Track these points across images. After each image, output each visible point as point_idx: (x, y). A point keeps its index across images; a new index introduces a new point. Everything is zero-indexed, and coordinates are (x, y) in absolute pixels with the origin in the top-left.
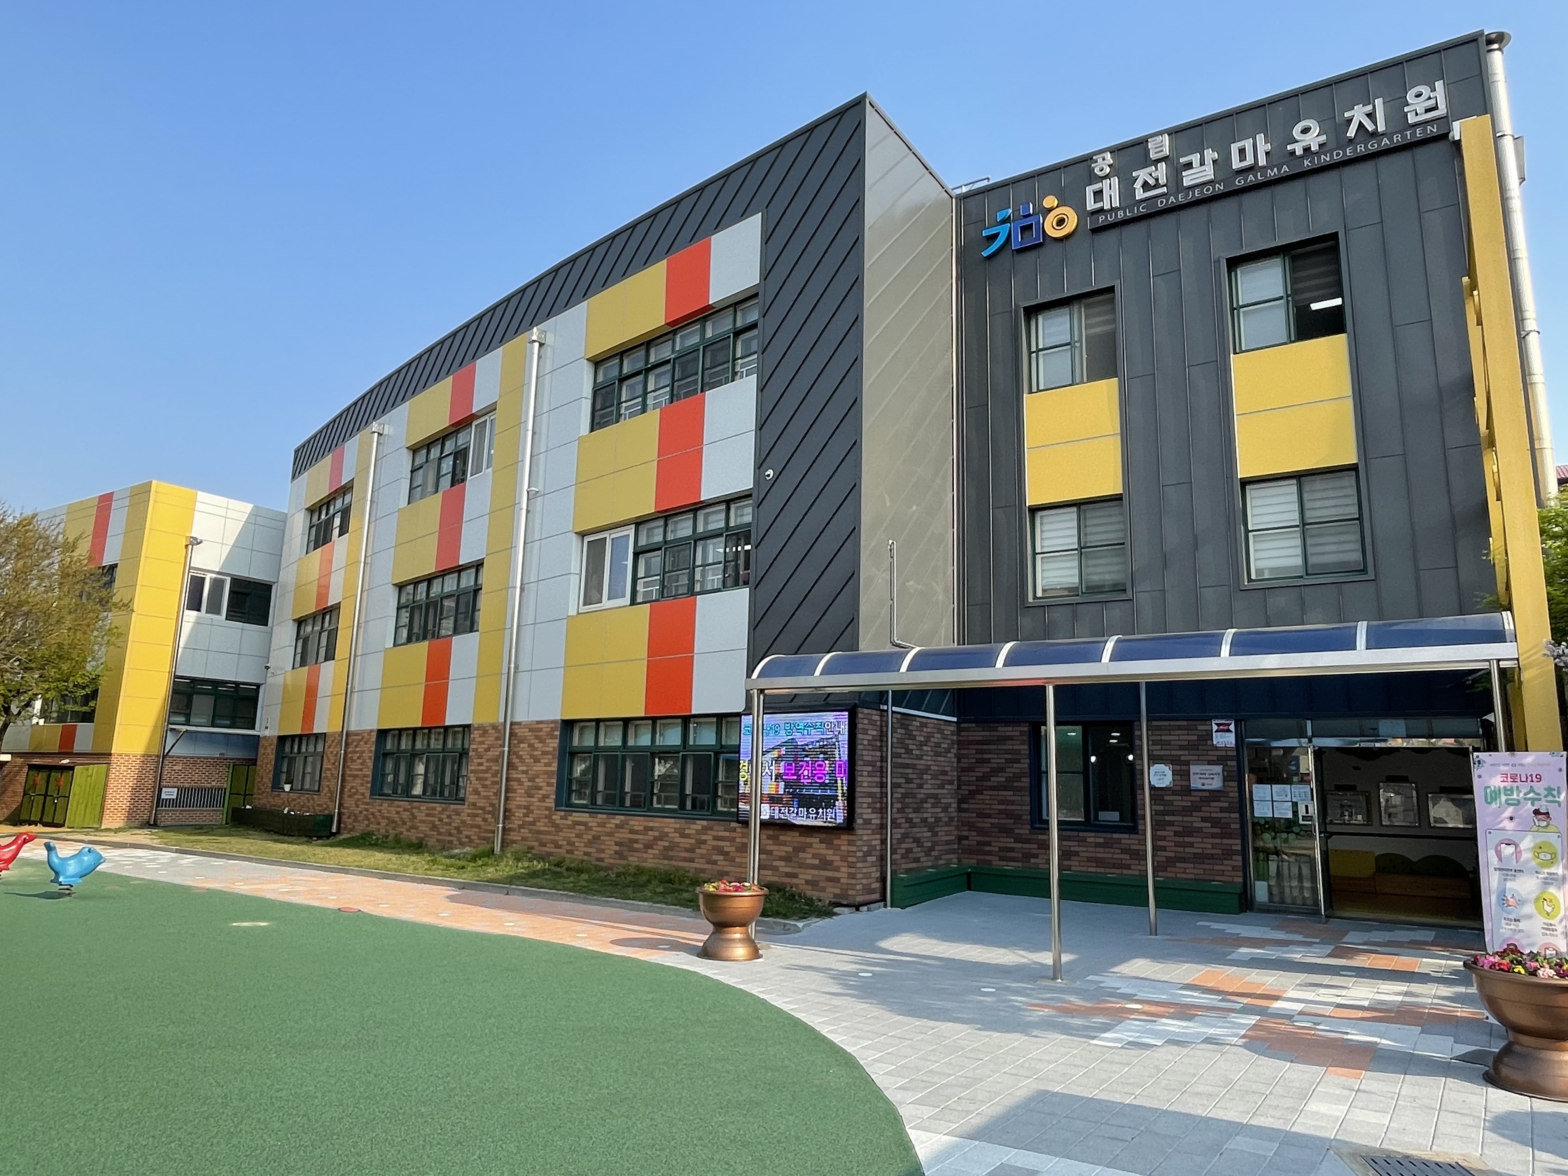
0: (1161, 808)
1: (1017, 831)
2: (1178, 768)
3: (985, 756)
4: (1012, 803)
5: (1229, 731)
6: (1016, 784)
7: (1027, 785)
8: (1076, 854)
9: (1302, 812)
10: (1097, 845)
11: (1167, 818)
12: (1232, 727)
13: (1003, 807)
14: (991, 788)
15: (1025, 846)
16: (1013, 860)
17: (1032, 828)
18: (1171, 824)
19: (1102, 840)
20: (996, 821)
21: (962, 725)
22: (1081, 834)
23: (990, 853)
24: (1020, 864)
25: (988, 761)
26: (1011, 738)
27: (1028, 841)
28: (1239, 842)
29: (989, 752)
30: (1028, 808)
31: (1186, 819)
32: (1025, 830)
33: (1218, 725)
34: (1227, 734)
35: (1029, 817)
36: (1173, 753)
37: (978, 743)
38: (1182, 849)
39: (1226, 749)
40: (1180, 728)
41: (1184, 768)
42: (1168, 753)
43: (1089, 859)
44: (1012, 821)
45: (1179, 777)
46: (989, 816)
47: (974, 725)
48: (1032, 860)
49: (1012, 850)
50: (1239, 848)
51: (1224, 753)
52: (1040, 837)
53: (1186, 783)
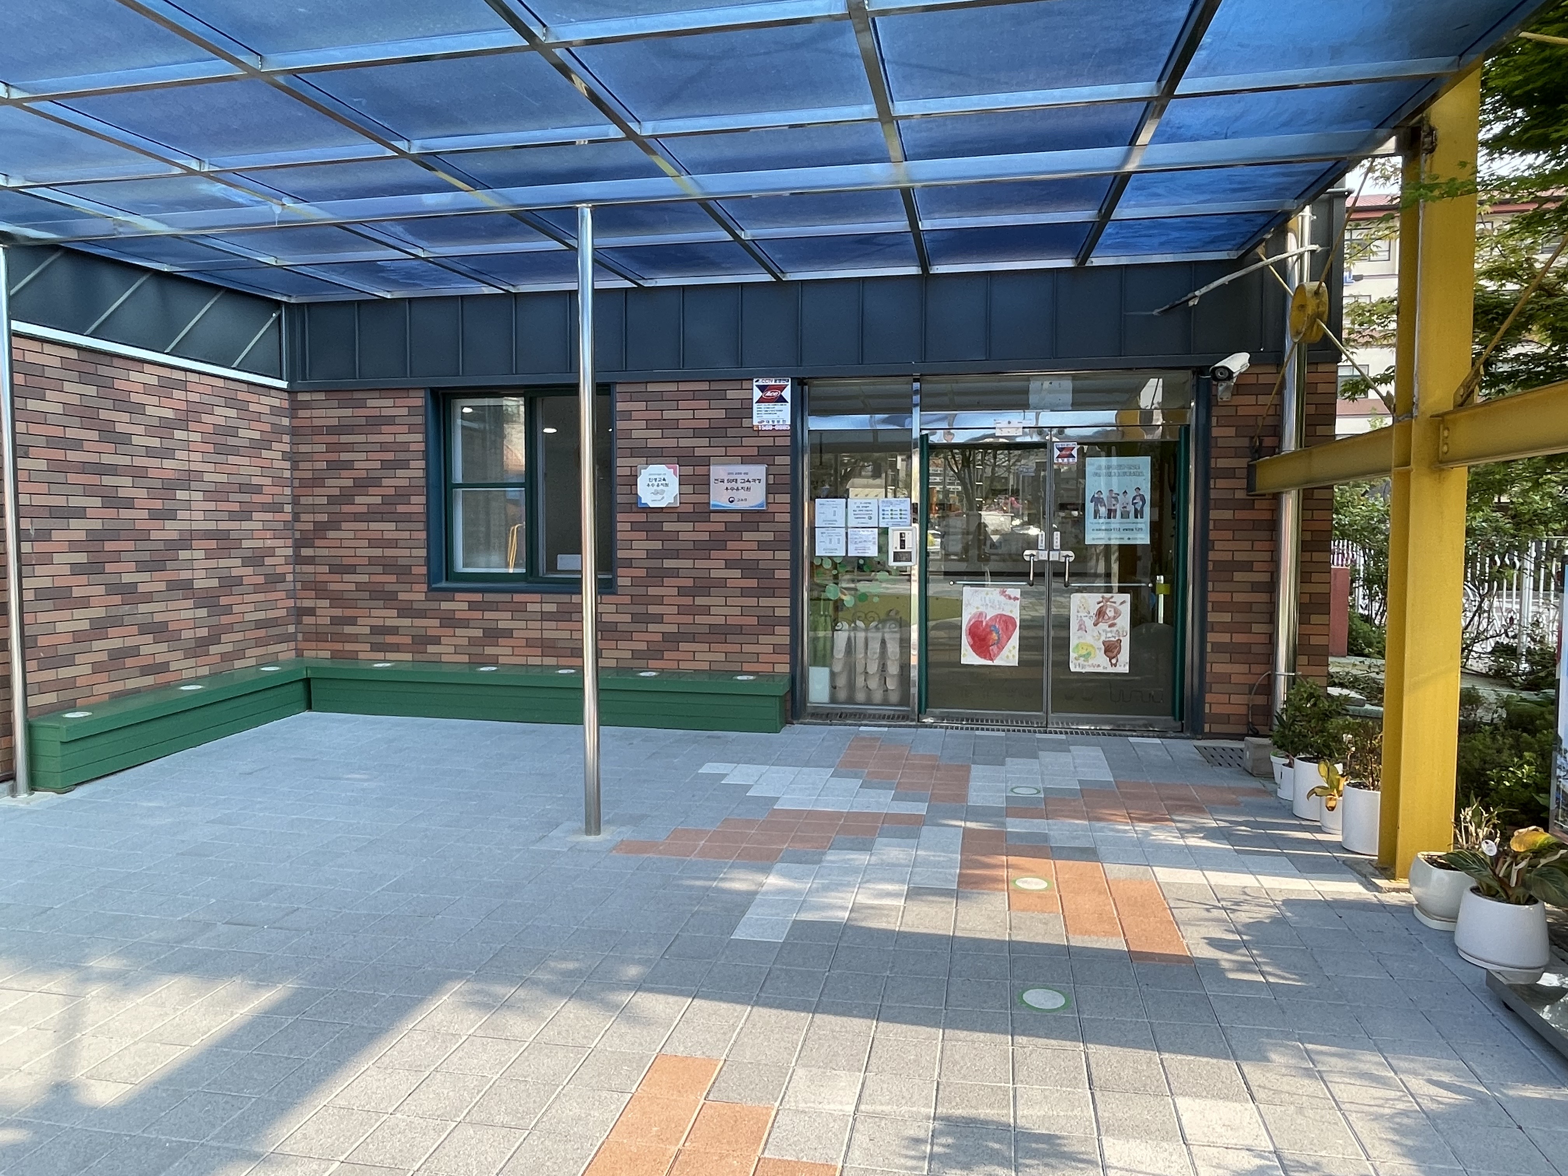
0: (658, 545)
1: (402, 596)
2: (689, 470)
3: (344, 456)
4: (394, 544)
5: (782, 400)
6: (401, 509)
7: (421, 509)
8: (508, 633)
9: (894, 545)
10: (545, 617)
11: (668, 563)
12: (787, 394)
13: (378, 552)
14: (357, 517)
15: (418, 622)
16: (396, 648)
17: (431, 589)
18: (675, 573)
19: (553, 608)
20: (365, 578)
21: (301, 397)
22: (518, 597)
23: (354, 638)
24: (408, 657)
25: (348, 465)
26: (390, 421)
27: (422, 614)
28: (787, 602)
29: (350, 447)
30: (423, 553)
31: (699, 564)
32: (417, 594)
33: (762, 388)
34: (778, 406)
35: (424, 570)
36: (683, 443)
37: (332, 430)
38: (689, 619)
39: (774, 434)
40: (695, 396)
41: (700, 470)
42: (672, 443)
43: (530, 643)
44: (393, 578)
45: (689, 489)
46: (351, 569)
47: (322, 396)
48: (431, 649)
49: (394, 631)
50: (787, 613)
51: (769, 442)
52: (445, 605)
53: (701, 498)
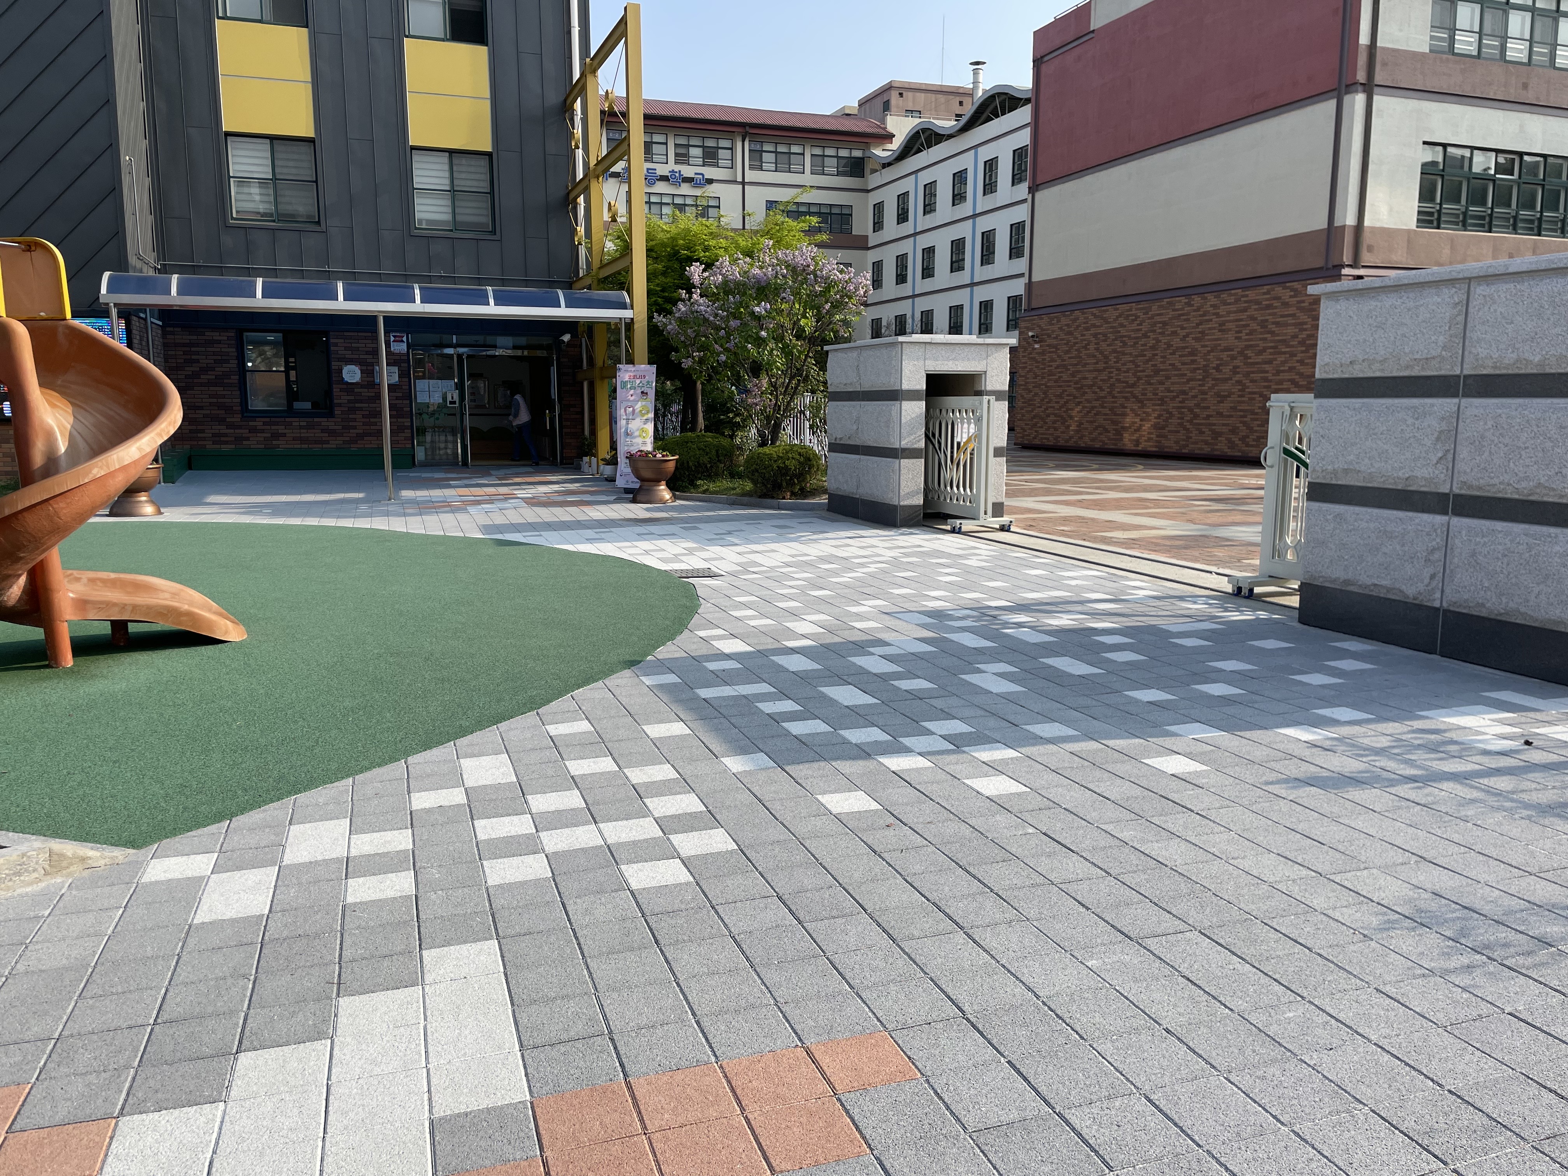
0: (353, 398)
1: (228, 420)
2: (364, 368)
3: (193, 357)
4: (224, 396)
5: (402, 341)
6: (225, 381)
7: (236, 381)
8: (284, 435)
9: (449, 399)
10: (301, 427)
11: (357, 405)
12: (405, 339)
13: (215, 400)
14: (202, 385)
15: (237, 431)
16: (226, 443)
17: (243, 416)
18: (361, 409)
19: (305, 424)
20: (208, 412)
21: (168, 329)
22: (287, 419)
23: (204, 439)
24: (233, 446)
25: (198, 361)
26: (219, 342)
27: (240, 427)
28: (409, 420)
29: (198, 353)
30: (239, 400)
31: (371, 405)
32: (236, 419)
33: (394, 336)
34: (401, 344)
35: (239, 408)
36: (362, 357)
37: (184, 345)
38: (368, 427)
39: (400, 354)
40: (366, 338)
41: (369, 368)
42: (357, 356)
43: (294, 439)
44: (223, 412)
45: (365, 375)
46: (201, 408)
47: (179, 329)
48: (244, 442)
49: (225, 435)
50: (409, 424)
51: (398, 358)
52: (251, 423)
53: (372, 379)
